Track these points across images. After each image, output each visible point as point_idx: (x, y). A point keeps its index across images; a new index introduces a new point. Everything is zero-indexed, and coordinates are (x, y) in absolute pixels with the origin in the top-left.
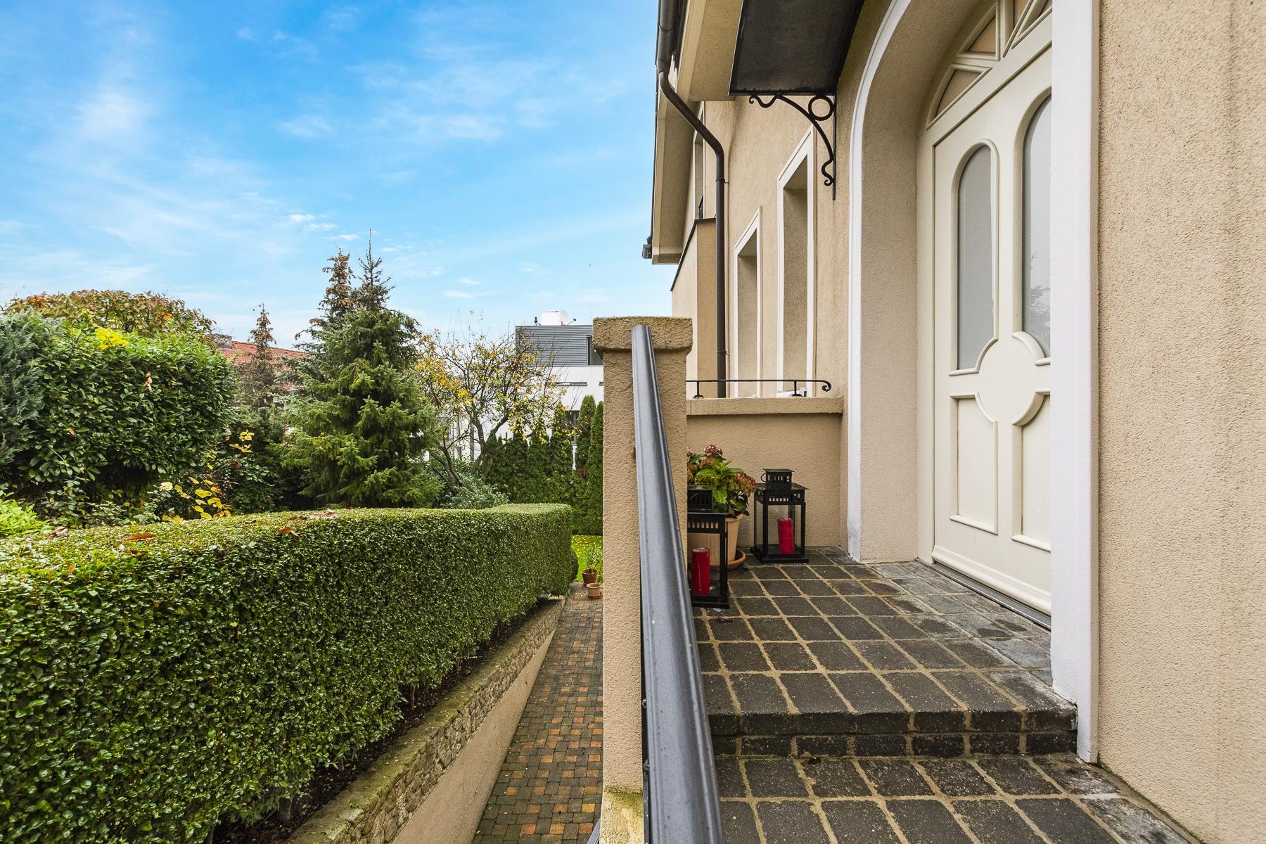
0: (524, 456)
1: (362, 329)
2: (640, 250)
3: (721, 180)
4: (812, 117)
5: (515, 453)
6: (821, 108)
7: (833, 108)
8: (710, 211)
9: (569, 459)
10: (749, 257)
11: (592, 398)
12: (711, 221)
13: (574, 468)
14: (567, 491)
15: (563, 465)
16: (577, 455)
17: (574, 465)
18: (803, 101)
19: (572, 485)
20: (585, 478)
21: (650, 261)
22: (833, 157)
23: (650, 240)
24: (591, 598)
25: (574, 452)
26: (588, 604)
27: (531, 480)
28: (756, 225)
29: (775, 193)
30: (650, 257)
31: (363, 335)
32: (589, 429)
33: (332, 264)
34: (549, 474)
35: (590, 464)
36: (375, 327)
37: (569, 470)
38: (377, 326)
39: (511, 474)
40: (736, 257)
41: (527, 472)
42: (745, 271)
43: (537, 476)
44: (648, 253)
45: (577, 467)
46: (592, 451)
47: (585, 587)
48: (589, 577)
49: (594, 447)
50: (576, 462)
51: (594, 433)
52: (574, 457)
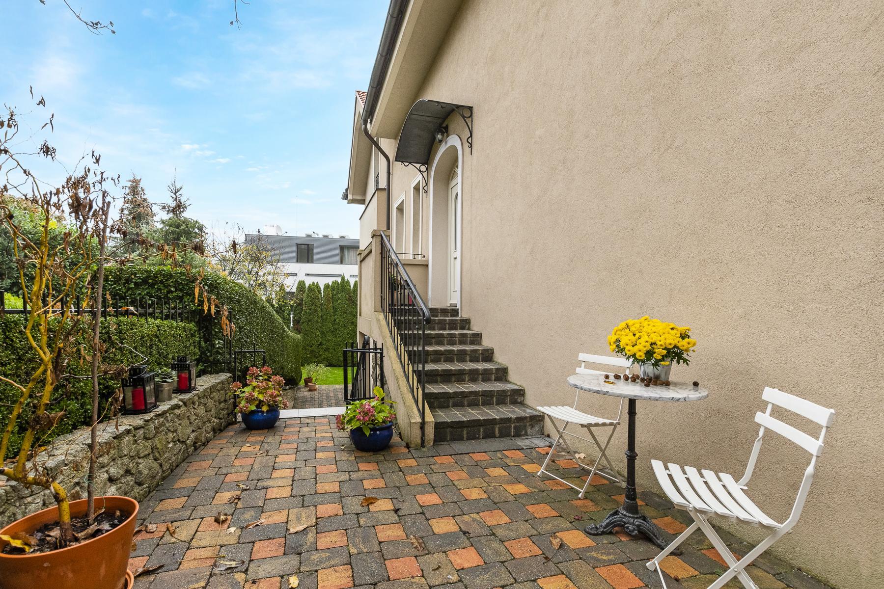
1: (172, 229)
2: (341, 195)
3: (389, 173)
4: (420, 171)
6: (423, 168)
7: (427, 169)
8: (383, 184)
10: (400, 209)
11: (304, 283)
12: (384, 189)
13: (292, 325)
16: (294, 317)
17: (292, 323)
18: (418, 166)
21: (346, 201)
22: (427, 184)
23: (347, 190)
24: (310, 390)
25: (292, 315)
26: (310, 393)
28: (403, 198)
29: (410, 188)
30: (346, 199)
31: (173, 232)
32: (302, 300)
33: (129, 184)
35: (303, 323)
36: (180, 228)
38: (182, 227)
40: (395, 209)
42: (399, 215)
44: (345, 197)
45: (293, 325)
46: (304, 315)
47: (306, 386)
48: (308, 380)
49: (306, 312)
50: (293, 321)
51: (305, 303)
52: (292, 318)
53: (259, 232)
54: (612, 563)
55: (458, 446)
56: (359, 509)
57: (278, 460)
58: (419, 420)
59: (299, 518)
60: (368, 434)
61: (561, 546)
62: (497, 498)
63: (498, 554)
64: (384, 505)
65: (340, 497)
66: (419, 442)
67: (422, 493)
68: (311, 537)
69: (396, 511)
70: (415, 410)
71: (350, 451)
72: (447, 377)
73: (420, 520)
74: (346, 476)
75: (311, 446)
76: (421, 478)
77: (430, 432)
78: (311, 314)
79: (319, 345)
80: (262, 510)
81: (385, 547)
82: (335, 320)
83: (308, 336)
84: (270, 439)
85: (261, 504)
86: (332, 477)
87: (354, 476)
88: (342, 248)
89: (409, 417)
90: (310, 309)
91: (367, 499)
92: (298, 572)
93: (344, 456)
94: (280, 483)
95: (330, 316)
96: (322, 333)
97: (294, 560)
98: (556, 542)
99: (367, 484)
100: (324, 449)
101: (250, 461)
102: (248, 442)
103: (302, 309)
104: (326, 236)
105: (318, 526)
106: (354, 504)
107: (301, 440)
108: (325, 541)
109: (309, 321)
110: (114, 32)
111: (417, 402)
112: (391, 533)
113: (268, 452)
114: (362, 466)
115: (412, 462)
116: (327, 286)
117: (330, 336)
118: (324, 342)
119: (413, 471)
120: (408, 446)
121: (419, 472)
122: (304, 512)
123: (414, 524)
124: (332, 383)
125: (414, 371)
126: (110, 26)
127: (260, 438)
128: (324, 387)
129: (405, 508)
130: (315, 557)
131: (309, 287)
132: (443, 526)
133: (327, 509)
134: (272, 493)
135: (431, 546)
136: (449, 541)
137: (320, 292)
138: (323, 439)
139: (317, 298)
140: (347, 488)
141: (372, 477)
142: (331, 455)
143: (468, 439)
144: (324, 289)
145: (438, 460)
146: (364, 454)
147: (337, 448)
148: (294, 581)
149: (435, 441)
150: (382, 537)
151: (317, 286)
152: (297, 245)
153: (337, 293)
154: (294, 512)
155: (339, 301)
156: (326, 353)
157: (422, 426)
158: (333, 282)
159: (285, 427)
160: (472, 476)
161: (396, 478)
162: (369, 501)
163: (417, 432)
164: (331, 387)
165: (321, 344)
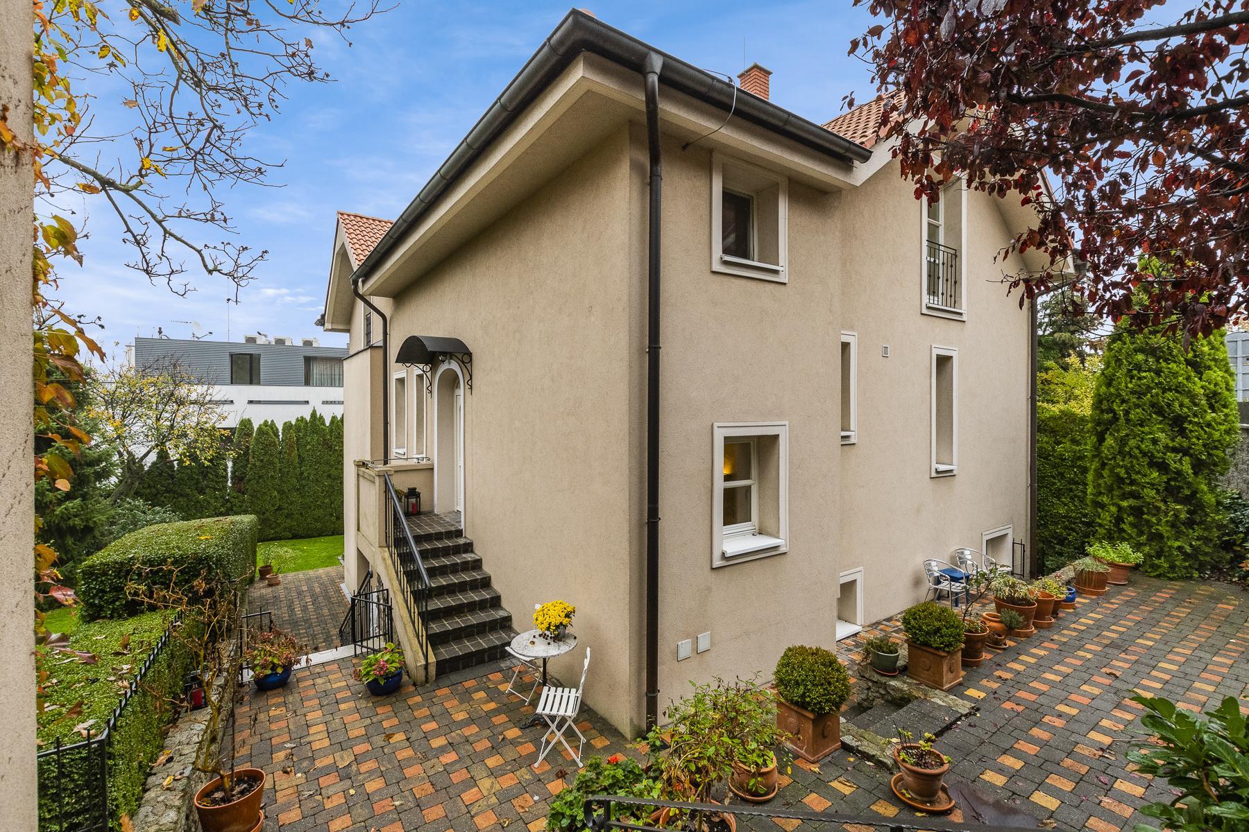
0: (172, 477)
3: (386, 333)
4: (423, 370)
5: (160, 474)
6: (427, 368)
7: (431, 369)
8: (378, 342)
9: (226, 477)
10: (401, 383)
11: (249, 420)
12: (379, 348)
13: (229, 484)
14: (223, 506)
15: (217, 482)
16: (233, 473)
17: (230, 481)
18: (421, 366)
19: (228, 501)
20: (243, 493)
24: (270, 585)
25: (229, 470)
27: (180, 499)
28: (404, 375)
30: (322, 325)
34: (202, 492)
35: (249, 480)
37: (225, 487)
39: (156, 495)
40: (394, 378)
41: (175, 492)
43: (187, 495)
45: (233, 483)
46: (251, 469)
47: (263, 578)
48: (265, 571)
49: (254, 465)
50: (232, 479)
51: (253, 452)
52: (229, 474)
53: (160, 332)
54: (526, 742)
55: (454, 677)
56: (383, 744)
57: (308, 718)
58: (423, 662)
59: (342, 758)
60: (382, 683)
61: (503, 739)
62: (474, 716)
63: (467, 751)
64: (399, 737)
65: (367, 738)
66: (424, 679)
67: (425, 723)
68: (354, 767)
69: (408, 739)
70: (421, 654)
71: (367, 698)
72: (449, 612)
73: (424, 742)
74: (368, 721)
75: (331, 698)
76: (425, 712)
77: (433, 670)
78: (263, 467)
79: (276, 510)
80: (313, 759)
81: (402, 763)
82: (302, 473)
83: (258, 499)
84: (291, 698)
85: (310, 755)
86: (358, 724)
87: (375, 720)
88: (308, 360)
89: (416, 661)
90: (262, 461)
91: (387, 736)
92: (353, 787)
93: (363, 704)
94: (319, 737)
95: (294, 468)
96: (281, 492)
97: (348, 782)
98: (501, 737)
99: (386, 724)
100: (345, 700)
101: (283, 724)
102: (271, 706)
103: (248, 460)
104: (280, 342)
105: (357, 759)
106: (379, 740)
107: (320, 695)
108: (364, 768)
109: (260, 477)
110: (102, 327)
111: (421, 646)
112: (408, 753)
113: (295, 712)
114: (380, 710)
115: (418, 699)
116: (288, 426)
117: (295, 496)
118: (286, 505)
119: (419, 706)
120: (415, 684)
121: (424, 706)
122: (345, 754)
123: (420, 745)
124: (302, 569)
125: (419, 614)
126: (98, 322)
127: (281, 700)
128: (291, 575)
129: (414, 736)
130: (361, 777)
131: (260, 429)
132: (437, 742)
133: (361, 748)
134: (316, 746)
135: (430, 756)
136: (442, 750)
137: (276, 434)
138: (340, 690)
139: (273, 444)
140: (371, 730)
141: (388, 718)
142: (352, 704)
143: (464, 668)
144: (284, 429)
145: (438, 692)
146: (379, 698)
147: (355, 696)
148: (352, 792)
149: (437, 675)
150: (399, 758)
151: (272, 426)
152: (232, 356)
153: (305, 435)
154: (337, 755)
155: (308, 447)
156: (288, 521)
157: (426, 667)
158: (297, 420)
159: (298, 681)
160: (462, 702)
161: (406, 715)
162: (389, 736)
163: (423, 672)
164: (301, 575)
165: (280, 508)
